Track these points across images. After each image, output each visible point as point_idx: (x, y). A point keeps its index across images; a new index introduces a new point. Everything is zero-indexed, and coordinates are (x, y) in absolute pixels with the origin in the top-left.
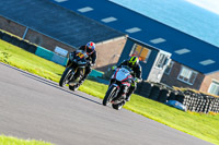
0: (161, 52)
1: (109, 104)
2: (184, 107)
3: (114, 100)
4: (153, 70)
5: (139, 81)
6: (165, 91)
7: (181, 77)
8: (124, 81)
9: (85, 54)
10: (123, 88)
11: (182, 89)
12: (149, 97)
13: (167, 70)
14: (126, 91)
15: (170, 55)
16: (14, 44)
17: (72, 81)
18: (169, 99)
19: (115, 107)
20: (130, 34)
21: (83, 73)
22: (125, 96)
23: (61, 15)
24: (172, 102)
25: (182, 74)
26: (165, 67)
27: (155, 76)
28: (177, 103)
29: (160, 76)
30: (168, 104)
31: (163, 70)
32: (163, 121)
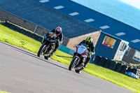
0: (123, 41)
1: (73, 69)
2: (137, 77)
3: (76, 67)
4: (117, 53)
5: (93, 54)
6: (125, 67)
7: (135, 58)
8: (83, 54)
9: (55, 35)
10: (82, 59)
11: (135, 65)
12: (115, 70)
13: (126, 53)
14: (84, 61)
15: (128, 43)
16: (28, 36)
17: (46, 53)
18: (127, 71)
19: (77, 71)
20: (102, 30)
21: (53, 48)
22: (83, 64)
23: (59, 17)
24: (129, 73)
25: (136, 56)
26: (125, 51)
27: (119, 57)
28: (133, 74)
29: (122, 57)
30: (126, 75)
31: (123, 53)
32: (124, 85)
